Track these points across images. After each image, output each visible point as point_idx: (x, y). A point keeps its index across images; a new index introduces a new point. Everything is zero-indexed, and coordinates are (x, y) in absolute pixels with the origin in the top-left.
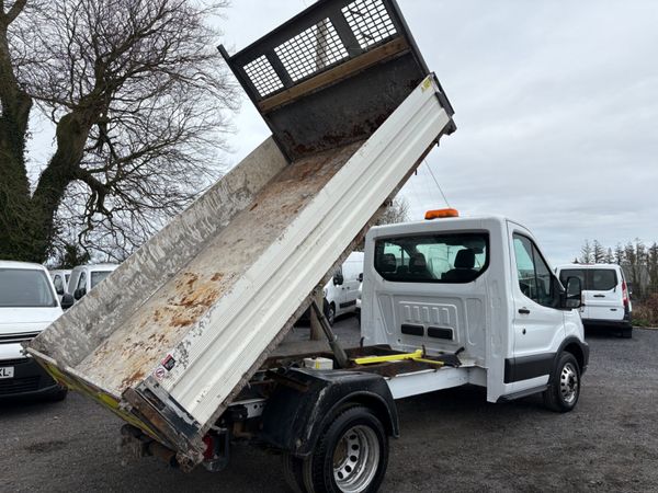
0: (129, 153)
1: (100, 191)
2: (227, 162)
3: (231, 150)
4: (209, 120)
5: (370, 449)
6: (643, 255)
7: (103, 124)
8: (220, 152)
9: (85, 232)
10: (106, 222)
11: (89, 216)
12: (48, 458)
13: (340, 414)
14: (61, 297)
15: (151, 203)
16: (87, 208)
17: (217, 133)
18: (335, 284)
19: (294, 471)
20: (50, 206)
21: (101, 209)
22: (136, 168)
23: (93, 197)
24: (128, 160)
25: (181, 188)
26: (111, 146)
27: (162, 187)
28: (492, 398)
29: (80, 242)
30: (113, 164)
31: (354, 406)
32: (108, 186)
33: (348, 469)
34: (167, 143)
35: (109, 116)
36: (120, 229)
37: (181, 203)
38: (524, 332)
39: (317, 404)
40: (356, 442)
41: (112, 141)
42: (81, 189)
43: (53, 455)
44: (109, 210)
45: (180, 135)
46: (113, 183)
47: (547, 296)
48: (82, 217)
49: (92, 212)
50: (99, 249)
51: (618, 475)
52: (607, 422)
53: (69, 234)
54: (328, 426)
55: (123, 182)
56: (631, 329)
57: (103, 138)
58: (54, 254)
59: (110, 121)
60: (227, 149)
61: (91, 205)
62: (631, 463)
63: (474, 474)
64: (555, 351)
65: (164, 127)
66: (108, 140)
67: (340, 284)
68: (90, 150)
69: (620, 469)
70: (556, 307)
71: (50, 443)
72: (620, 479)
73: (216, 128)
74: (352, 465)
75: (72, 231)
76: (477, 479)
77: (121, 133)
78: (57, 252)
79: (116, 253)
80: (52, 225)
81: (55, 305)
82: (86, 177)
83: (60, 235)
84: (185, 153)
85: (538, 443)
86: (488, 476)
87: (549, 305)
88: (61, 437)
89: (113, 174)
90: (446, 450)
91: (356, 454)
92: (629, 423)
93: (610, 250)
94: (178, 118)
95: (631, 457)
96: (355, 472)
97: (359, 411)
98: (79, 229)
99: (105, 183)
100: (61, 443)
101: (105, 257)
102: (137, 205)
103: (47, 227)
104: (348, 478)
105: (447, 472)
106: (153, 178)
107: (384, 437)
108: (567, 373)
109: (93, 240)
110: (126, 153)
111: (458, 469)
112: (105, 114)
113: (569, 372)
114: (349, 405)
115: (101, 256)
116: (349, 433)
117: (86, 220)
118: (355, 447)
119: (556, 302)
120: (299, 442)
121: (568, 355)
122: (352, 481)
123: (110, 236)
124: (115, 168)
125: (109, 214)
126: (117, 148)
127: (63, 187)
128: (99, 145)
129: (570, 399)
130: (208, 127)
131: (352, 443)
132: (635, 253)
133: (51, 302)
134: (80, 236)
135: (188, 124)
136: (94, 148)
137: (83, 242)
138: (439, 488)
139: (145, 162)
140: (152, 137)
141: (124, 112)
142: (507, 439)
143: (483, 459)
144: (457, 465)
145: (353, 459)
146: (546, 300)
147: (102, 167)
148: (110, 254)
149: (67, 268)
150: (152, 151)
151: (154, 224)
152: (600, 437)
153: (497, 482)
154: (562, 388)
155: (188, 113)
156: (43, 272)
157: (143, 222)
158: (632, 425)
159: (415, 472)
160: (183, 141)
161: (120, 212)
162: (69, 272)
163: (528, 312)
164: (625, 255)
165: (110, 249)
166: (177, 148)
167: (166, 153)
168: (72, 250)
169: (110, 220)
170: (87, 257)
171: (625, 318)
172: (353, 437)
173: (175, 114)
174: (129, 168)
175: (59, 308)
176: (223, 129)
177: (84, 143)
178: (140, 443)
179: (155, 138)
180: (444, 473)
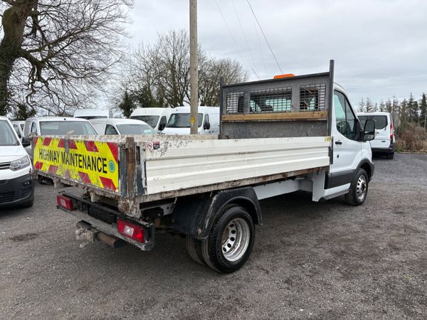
0: (56, 38)
1: (38, 66)
2: (127, 44)
3: (128, 35)
4: (112, 13)
5: (243, 233)
6: (397, 107)
7: (35, 16)
8: (121, 37)
9: (30, 95)
10: (45, 88)
11: (32, 83)
12: (27, 245)
13: (225, 212)
14: (21, 139)
15: (75, 75)
16: (30, 78)
17: (118, 23)
18: (205, 129)
19: (195, 248)
20: (4, 76)
21: (40, 79)
22: (61, 49)
23: (33, 69)
24: (56, 43)
25: (95, 63)
26: (42, 33)
27: (82, 63)
28: (315, 199)
29: (27, 102)
30: (45, 46)
31: (234, 206)
32: (43, 62)
33: (229, 245)
34: (83, 30)
35: (39, 10)
36: (55, 93)
37: (96, 74)
38: (338, 157)
39: (211, 205)
40: (234, 228)
41: (43, 29)
42: (23, 64)
43: (30, 243)
44: (46, 79)
45: (92, 25)
46: (46, 60)
47: (352, 133)
48: (27, 85)
49: (34, 81)
50: (41, 106)
51: (396, 243)
52: (384, 211)
53: (20, 97)
54: (217, 220)
55: (54, 59)
56: (393, 153)
57: (36, 27)
58: (10, 111)
59: (39, 14)
60: (126, 35)
61: (33, 76)
62: (403, 235)
63: (307, 245)
64: (355, 168)
65: (80, 18)
66: (40, 29)
67: (208, 128)
68: (27, 36)
69: (396, 239)
70: (358, 140)
71: (27, 235)
72: (398, 246)
73: (118, 19)
74: (232, 243)
75: (21, 94)
76: (309, 248)
77: (49, 22)
78: (12, 109)
79: (54, 110)
80: (6, 90)
81: (18, 144)
82: (26, 55)
83: (13, 97)
84: (97, 38)
85: (344, 225)
86: (315, 246)
87: (353, 138)
88: (34, 231)
89: (46, 53)
90: (287, 231)
91: (234, 236)
92: (398, 211)
93: (376, 104)
94: (89, 13)
95: (402, 232)
96: (234, 247)
97: (237, 209)
98: (25, 94)
99: (40, 60)
100: (35, 234)
101: (46, 112)
102: (66, 76)
103: (4, 92)
104: (230, 251)
105: (290, 245)
106: (75, 56)
107: (252, 225)
108: (361, 182)
109: (37, 101)
110: (54, 38)
111: (296, 243)
112: (36, 9)
113: (362, 181)
114: (231, 205)
115: (43, 111)
116: (231, 223)
117: (30, 86)
118: (233, 232)
119: (357, 136)
120: (200, 230)
121: (362, 170)
122: (232, 253)
123: (48, 98)
124: (47, 48)
125: (46, 82)
126: (47, 34)
127: (11, 62)
128: (34, 32)
129: (361, 198)
130: (112, 19)
131: (231, 229)
132: (392, 105)
133: (15, 142)
134: (27, 97)
135: (97, 16)
136: (30, 34)
137: (30, 102)
138: (286, 255)
139: (68, 45)
140: (72, 26)
141: (50, 6)
142: (324, 223)
143: (311, 236)
144: (295, 240)
145: (232, 239)
146: (351, 135)
147: (37, 48)
148: (49, 110)
149: (21, 120)
150: (72, 36)
151: (78, 89)
152: (381, 220)
153: (321, 249)
154: (358, 191)
155: (96, 8)
156: (6, 121)
157: (70, 88)
158: (401, 213)
159: (270, 246)
160: (95, 29)
161: (54, 81)
162: (23, 122)
163: (340, 143)
164: (385, 107)
165: (49, 107)
166: (91, 34)
167: (83, 38)
168: (22, 107)
169: (47, 87)
170: (33, 113)
171: (390, 147)
172: (232, 226)
173: (87, 8)
174: (57, 49)
175: (21, 146)
176: (123, 20)
177: (23, 31)
178: (92, 233)
179: (74, 27)
180: (288, 245)
